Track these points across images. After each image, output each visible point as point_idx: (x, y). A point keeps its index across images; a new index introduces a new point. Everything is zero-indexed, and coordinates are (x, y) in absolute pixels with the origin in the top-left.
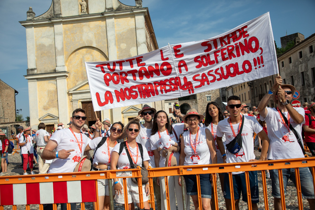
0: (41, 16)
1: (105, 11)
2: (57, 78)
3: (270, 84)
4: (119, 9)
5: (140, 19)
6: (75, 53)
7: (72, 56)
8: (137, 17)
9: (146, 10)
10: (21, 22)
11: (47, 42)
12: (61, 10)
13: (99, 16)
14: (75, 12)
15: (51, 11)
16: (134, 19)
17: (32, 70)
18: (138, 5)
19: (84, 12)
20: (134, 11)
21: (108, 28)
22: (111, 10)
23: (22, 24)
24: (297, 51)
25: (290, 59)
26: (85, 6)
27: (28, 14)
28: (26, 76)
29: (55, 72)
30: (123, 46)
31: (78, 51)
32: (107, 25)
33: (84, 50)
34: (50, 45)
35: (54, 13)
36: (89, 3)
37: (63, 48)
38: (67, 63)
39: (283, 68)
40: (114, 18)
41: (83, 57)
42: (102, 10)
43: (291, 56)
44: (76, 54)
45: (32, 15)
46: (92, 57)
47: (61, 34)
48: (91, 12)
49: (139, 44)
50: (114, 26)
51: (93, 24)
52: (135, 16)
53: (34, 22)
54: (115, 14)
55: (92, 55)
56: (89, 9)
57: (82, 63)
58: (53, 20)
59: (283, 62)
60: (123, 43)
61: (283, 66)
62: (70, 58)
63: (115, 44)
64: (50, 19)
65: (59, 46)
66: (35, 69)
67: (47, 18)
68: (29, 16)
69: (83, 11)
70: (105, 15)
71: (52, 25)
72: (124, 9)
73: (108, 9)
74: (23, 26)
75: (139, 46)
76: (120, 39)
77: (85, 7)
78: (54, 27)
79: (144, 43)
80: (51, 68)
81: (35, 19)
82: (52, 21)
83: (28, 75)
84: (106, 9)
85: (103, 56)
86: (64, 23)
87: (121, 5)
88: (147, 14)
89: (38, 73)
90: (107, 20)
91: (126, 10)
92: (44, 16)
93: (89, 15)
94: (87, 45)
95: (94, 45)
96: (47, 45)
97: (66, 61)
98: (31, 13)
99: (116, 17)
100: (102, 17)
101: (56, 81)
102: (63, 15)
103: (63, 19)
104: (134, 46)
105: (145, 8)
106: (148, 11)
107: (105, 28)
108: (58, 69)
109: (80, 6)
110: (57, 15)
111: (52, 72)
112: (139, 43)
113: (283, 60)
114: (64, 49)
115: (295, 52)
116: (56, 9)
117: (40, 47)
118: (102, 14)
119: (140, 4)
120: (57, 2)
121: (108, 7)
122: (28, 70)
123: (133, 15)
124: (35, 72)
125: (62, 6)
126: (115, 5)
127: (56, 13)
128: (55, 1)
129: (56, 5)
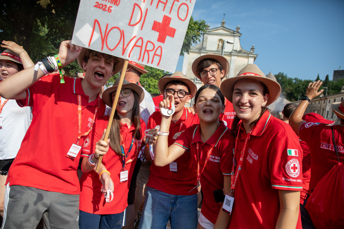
0: (194, 47)
1: (232, 51)
3: (317, 111)
4: (240, 52)
5: (252, 60)
8: (250, 59)
9: (256, 56)
12: (206, 46)
13: (228, 54)
14: (215, 48)
15: (201, 45)
16: (247, 59)
18: (252, 52)
19: (219, 49)
20: (250, 55)
22: (236, 51)
24: (341, 96)
26: (221, 46)
32: (232, 60)
35: (202, 47)
39: (329, 104)
40: (236, 57)
42: (230, 51)
50: (235, 61)
52: (249, 58)
54: (238, 55)
59: (330, 100)
61: (329, 102)
63: (234, 71)
64: (200, 50)
67: (198, 49)
69: (219, 48)
71: (200, 53)
72: (243, 52)
73: (234, 51)
82: (201, 51)
84: (233, 50)
87: (242, 50)
91: (244, 53)
92: (196, 47)
102: (207, 49)
105: (256, 54)
110: (204, 48)
113: (330, 99)
115: (339, 97)
116: (204, 44)
118: (231, 53)
119: (253, 51)
121: (234, 49)
123: (248, 57)
125: (208, 43)
126: (239, 49)
127: (204, 47)
128: (204, 39)
129: (205, 42)
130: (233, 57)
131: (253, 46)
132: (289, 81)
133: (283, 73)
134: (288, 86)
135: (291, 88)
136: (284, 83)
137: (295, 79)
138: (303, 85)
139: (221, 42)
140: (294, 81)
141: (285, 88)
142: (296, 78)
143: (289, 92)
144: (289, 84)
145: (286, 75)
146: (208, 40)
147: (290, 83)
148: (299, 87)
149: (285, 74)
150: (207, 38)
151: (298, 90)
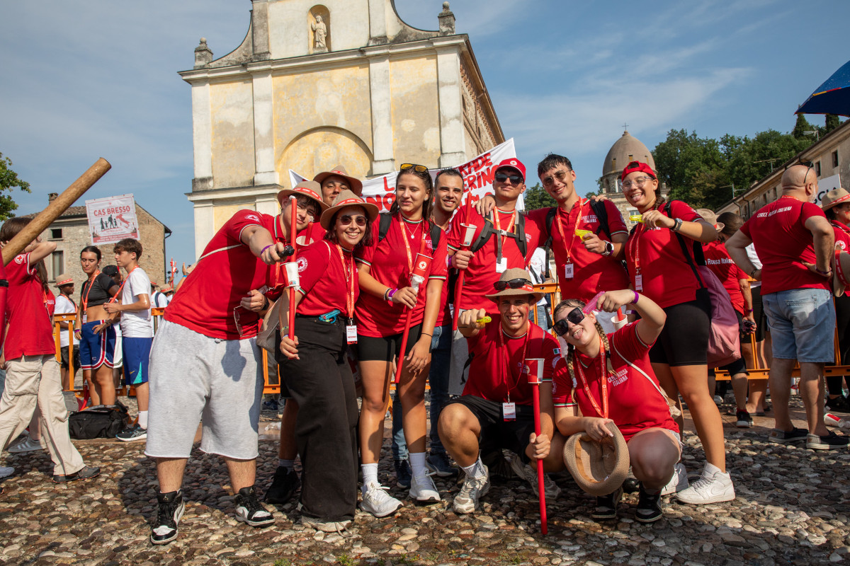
0: (224, 59)
1: (368, 44)
2: (257, 200)
4: (400, 39)
5: (450, 63)
6: (297, 142)
7: (291, 148)
8: (441, 58)
9: (462, 41)
10: (182, 74)
11: (237, 117)
12: (268, 44)
13: (355, 56)
14: (299, 46)
15: (247, 46)
16: (435, 60)
17: (204, 180)
18: (444, 29)
19: (320, 47)
20: (435, 44)
21: (373, 84)
22: (382, 40)
23: (185, 78)
25: (835, 154)
26: (322, 33)
27: (198, 54)
28: (189, 194)
29: (253, 185)
30: (408, 125)
31: (304, 138)
32: (372, 77)
33: (319, 135)
34: (244, 124)
35: (253, 50)
36: (331, 26)
37: (271, 132)
38: (280, 166)
40: (387, 61)
41: (316, 151)
42: (361, 42)
43: (838, 148)
44: (299, 145)
45: (205, 56)
46: (335, 150)
47: (267, 98)
48: (336, 46)
49: (446, 122)
50: (387, 78)
51: (339, 74)
52: (437, 55)
53: (209, 73)
54: (391, 51)
55: (337, 148)
56: (332, 41)
57: (313, 165)
58: (251, 66)
60: (408, 118)
62: (286, 155)
63: (390, 121)
64: (244, 66)
65: (263, 127)
66: (209, 179)
67: (238, 63)
68: (200, 59)
69: (317, 46)
70: (368, 53)
71: (248, 77)
72: (412, 37)
73: (376, 39)
74: (187, 81)
75: (445, 126)
76: (401, 109)
77: (324, 36)
78: (252, 82)
79: (458, 118)
80: (242, 177)
81: (212, 65)
82: (249, 69)
83: (195, 193)
84: (370, 38)
85: (362, 150)
86: (276, 73)
87: (404, 30)
88: (465, 49)
89: (217, 187)
90: (372, 66)
91: (418, 40)
92: (231, 57)
93: (331, 53)
94: (325, 125)
95: (341, 124)
96: (236, 123)
97: (278, 161)
98: (205, 52)
99: (391, 57)
100: (362, 57)
101: (255, 205)
102: (274, 56)
103: (273, 64)
104: (433, 126)
105: (462, 36)
106: (468, 43)
107: (366, 84)
108: (261, 179)
109: (311, 33)
110: (260, 54)
111: (247, 185)
112: (444, 117)
114: (275, 134)
115: (845, 138)
116: (258, 41)
117: (222, 129)
118: (361, 51)
119: (450, 25)
120: (262, 26)
121: (374, 34)
122: (194, 181)
123: (432, 53)
124: (211, 185)
125: (272, 33)
126: (392, 30)
127: (258, 52)
128: (257, 22)
129: (260, 32)
130: (376, 67)
131: (445, 7)
132: (705, 152)
133: (682, 131)
134: (704, 168)
135: (715, 173)
136: (690, 160)
137: (724, 142)
138: (752, 153)
139: (319, 17)
140: (722, 149)
141: (695, 176)
142: (727, 135)
143: (708, 185)
144: (706, 162)
145: (695, 135)
146: (270, 21)
147: (710, 156)
148: (739, 162)
149: (689, 134)
150: (264, 16)
151: (739, 172)
